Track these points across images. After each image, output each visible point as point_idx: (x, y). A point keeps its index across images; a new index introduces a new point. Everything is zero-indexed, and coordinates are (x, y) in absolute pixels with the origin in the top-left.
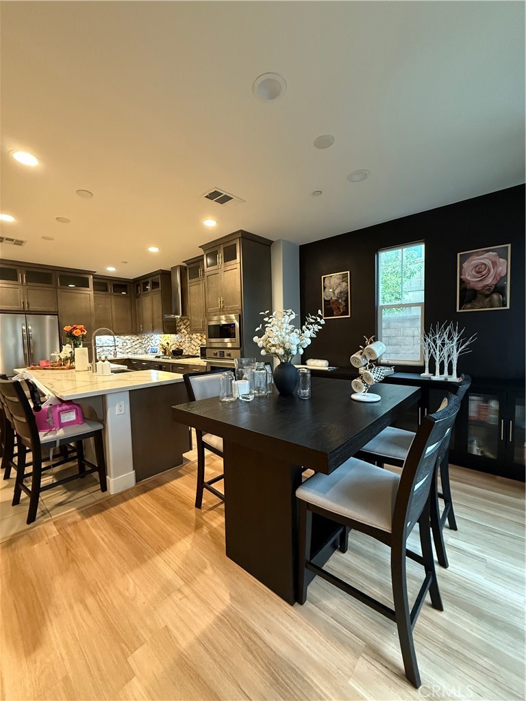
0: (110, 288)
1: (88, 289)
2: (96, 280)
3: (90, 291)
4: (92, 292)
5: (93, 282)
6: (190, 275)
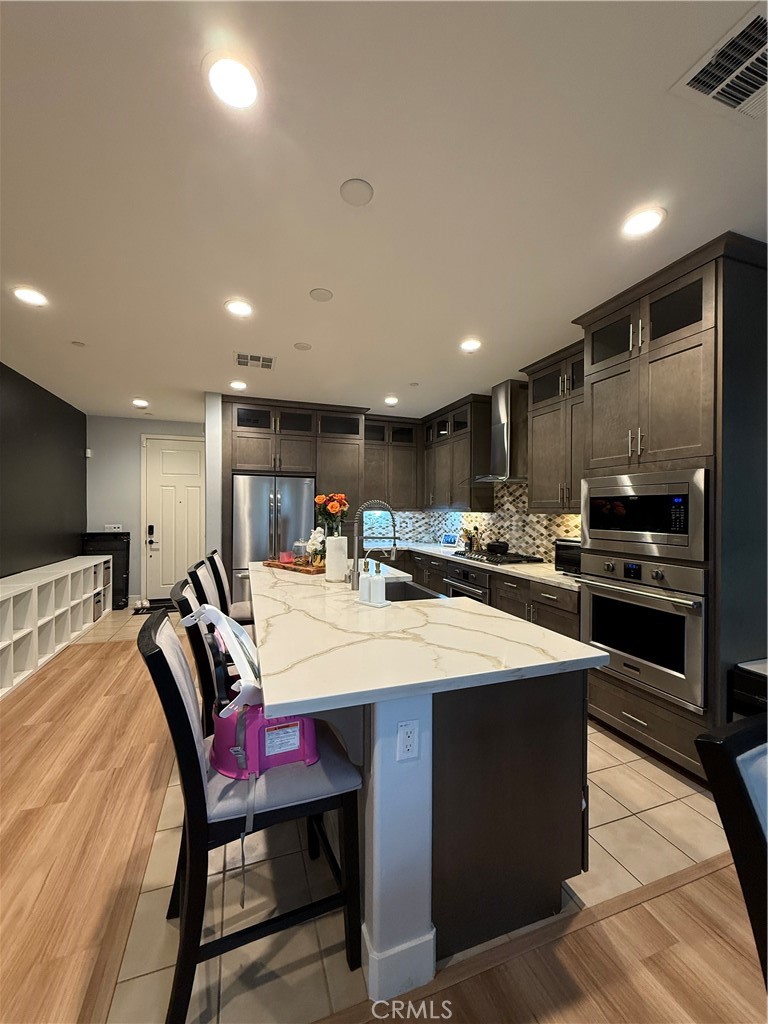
0: (388, 435)
1: (357, 436)
2: (369, 423)
3: (359, 440)
4: (363, 441)
5: (365, 425)
6: (534, 394)
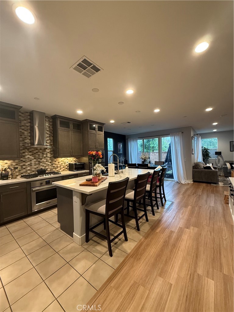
6: (60, 124)
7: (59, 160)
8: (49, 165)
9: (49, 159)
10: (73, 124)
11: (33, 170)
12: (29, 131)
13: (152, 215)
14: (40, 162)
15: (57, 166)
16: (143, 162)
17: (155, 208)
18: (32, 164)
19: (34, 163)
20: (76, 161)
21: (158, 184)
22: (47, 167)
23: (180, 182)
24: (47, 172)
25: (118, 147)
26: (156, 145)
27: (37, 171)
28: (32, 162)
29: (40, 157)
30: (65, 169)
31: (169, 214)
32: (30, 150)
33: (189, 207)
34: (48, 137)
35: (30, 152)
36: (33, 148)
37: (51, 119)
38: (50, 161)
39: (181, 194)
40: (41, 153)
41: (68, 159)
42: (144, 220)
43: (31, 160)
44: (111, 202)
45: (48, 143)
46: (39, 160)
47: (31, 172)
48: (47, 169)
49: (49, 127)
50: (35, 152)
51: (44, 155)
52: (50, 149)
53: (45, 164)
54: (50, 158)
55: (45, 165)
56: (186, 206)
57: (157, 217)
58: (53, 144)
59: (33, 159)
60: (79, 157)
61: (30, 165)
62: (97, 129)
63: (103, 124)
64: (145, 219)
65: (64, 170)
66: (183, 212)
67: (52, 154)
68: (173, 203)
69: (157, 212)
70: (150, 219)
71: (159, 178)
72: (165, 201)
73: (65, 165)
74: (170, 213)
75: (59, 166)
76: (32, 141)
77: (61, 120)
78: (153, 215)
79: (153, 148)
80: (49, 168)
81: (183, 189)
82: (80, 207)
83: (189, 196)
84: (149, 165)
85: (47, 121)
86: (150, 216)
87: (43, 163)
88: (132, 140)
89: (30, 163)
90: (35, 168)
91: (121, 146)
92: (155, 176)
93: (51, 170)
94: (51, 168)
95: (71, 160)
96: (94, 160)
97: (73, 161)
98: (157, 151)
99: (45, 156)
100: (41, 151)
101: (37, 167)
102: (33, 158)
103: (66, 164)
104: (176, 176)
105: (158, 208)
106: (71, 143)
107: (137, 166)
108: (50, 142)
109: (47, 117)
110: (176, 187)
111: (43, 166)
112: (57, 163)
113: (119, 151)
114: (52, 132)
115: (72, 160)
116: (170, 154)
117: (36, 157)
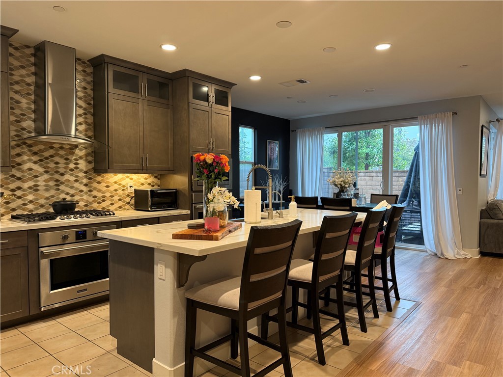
6: (113, 81)
7: (108, 179)
8: (82, 191)
9: (81, 175)
10: (149, 81)
11: (42, 201)
12: (32, 97)
13: (359, 331)
14: (58, 183)
15: (104, 197)
16: (338, 195)
17: (369, 315)
18: (37, 186)
19: (45, 183)
20: (153, 186)
21: (378, 250)
22: (77, 198)
23: (442, 254)
24: (76, 210)
25: (269, 152)
26: (375, 150)
27: (54, 205)
28: (38, 181)
29: (59, 168)
30: (124, 205)
31: (405, 330)
32: (35, 149)
33: (464, 316)
34: (80, 115)
35: (35, 153)
36: (42, 142)
37: (89, 66)
38: (85, 181)
39: (443, 283)
40: (61, 157)
41: (131, 179)
42: (336, 340)
43: (36, 176)
44: (254, 278)
45: (80, 132)
46: (57, 176)
47: (37, 209)
48: (77, 202)
49: (85, 88)
50: (46, 154)
51: (68, 164)
52: (86, 148)
53: (72, 187)
54: (86, 172)
55: (72, 192)
56: (455, 313)
57: (372, 335)
58: (95, 136)
59: (41, 174)
60: (162, 172)
61: (35, 189)
62: (212, 99)
63: (230, 85)
64: (341, 339)
65: (120, 207)
66: (446, 327)
67: (90, 162)
68: (417, 305)
69: (374, 325)
70: (353, 339)
71: (382, 236)
72: (398, 298)
73: (124, 194)
74: (408, 327)
75: (108, 194)
76: (41, 125)
77: (118, 69)
78: (362, 330)
79: (367, 159)
80: (82, 200)
81: (450, 273)
82: (174, 293)
83: (465, 289)
84: (354, 203)
85: (79, 72)
86: (354, 333)
87: (67, 186)
88: (307, 133)
89: (34, 183)
90: (47, 199)
91: (274, 149)
92: (371, 226)
93: (86, 206)
94: (87, 201)
95: (141, 181)
96: (209, 177)
97: (146, 185)
98: (380, 168)
99: (72, 166)
100: (62, 152)
101: (53, 196)
102: (41, 170)
103: (127, 192)
104: (432, 238)
105: (376, 316)
106: (141, 134)
107: (320, 204)
108: (86, 130)
109: (79, 60)
110: (431, 267)
111: (67, 194)
112: (102, 186)
113: (270, 165)
114: (92, 102)
115: (143, 181)
116: (415, 176)
117: (49, 167)
